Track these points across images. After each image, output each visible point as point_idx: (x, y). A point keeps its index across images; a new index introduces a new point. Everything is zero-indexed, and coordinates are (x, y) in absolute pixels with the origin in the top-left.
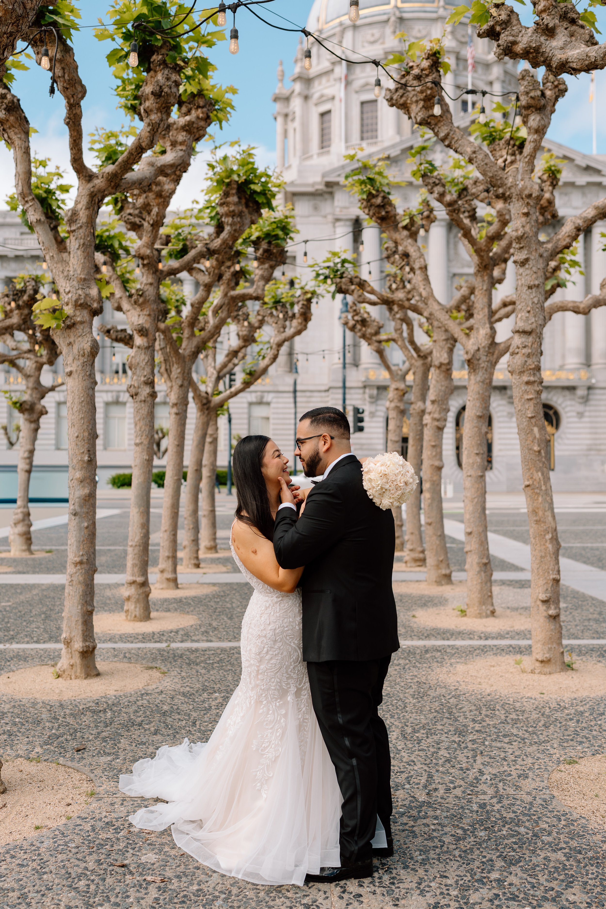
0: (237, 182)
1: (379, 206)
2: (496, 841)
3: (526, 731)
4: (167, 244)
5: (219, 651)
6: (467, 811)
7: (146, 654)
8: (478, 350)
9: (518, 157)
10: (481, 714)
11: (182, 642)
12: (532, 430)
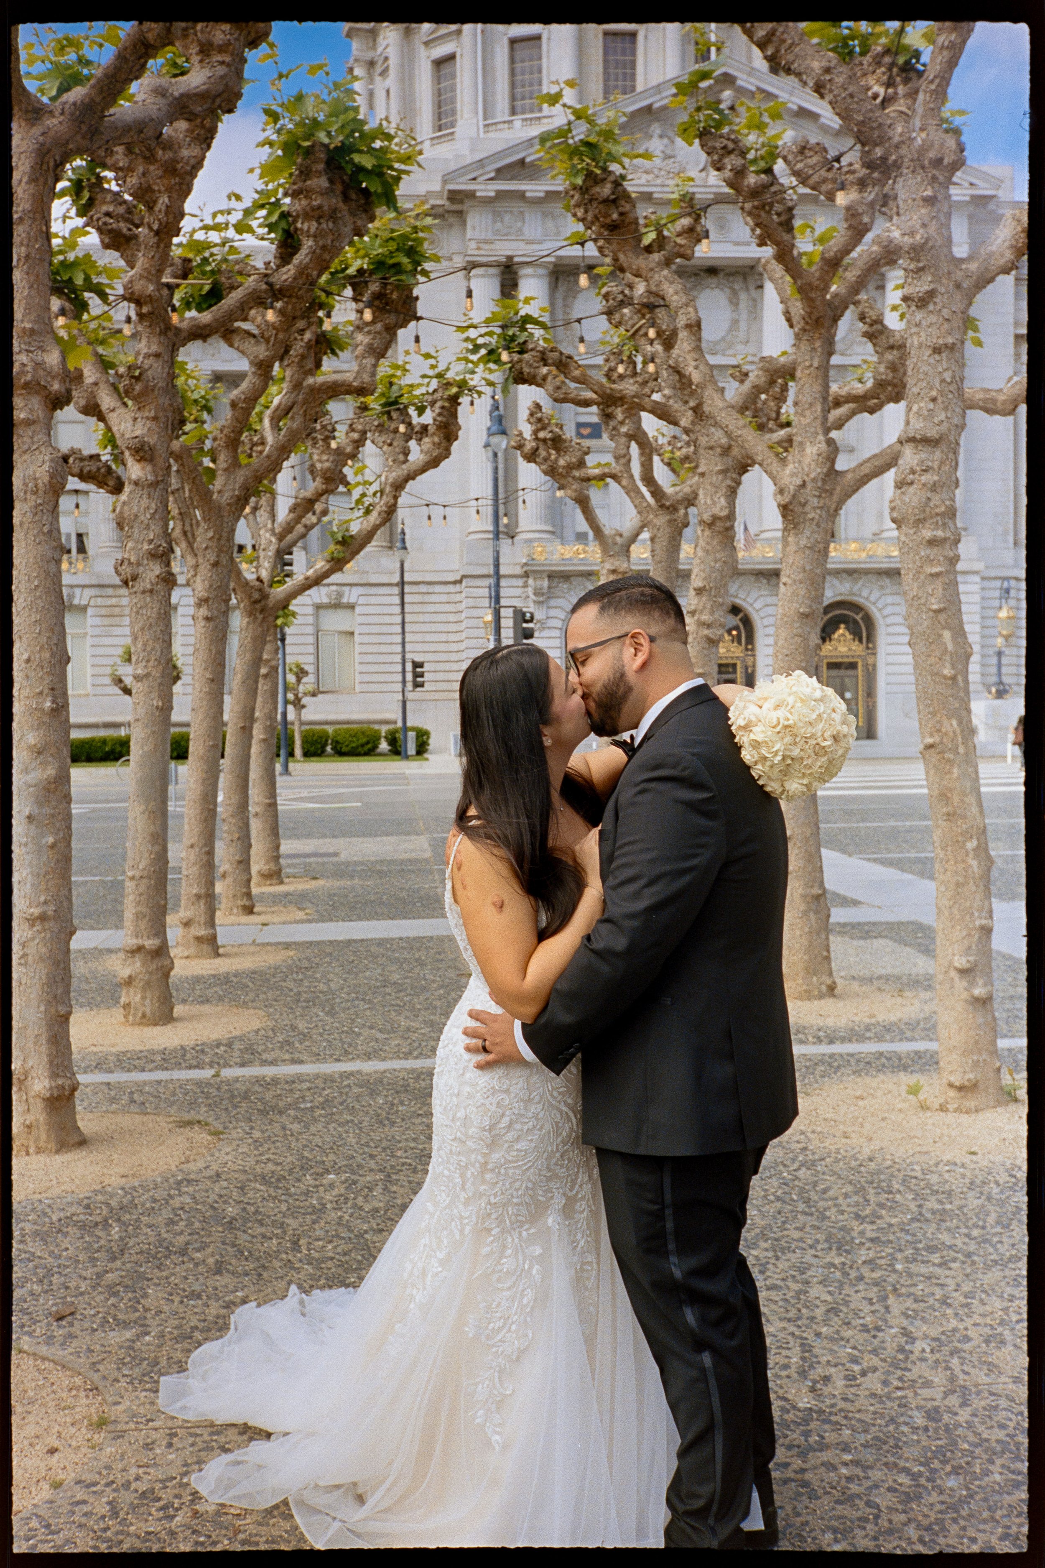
0: (326, 146)
1: (606, 201)
2: (985, 1500)
3: (968, 1236)
4: (185, 276)
5: (319, 1083)
6: (905, 1429)
7: (173, 1094)
8: (804, 485)
9: (901, 90)
10: (868, 1201)
11: (243, 1065)
12: (940, 636)
